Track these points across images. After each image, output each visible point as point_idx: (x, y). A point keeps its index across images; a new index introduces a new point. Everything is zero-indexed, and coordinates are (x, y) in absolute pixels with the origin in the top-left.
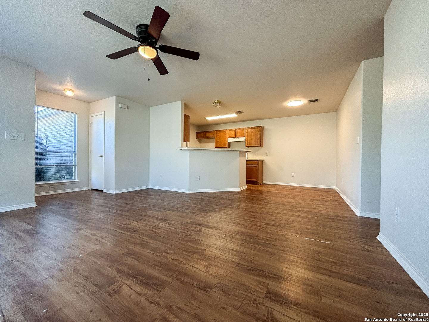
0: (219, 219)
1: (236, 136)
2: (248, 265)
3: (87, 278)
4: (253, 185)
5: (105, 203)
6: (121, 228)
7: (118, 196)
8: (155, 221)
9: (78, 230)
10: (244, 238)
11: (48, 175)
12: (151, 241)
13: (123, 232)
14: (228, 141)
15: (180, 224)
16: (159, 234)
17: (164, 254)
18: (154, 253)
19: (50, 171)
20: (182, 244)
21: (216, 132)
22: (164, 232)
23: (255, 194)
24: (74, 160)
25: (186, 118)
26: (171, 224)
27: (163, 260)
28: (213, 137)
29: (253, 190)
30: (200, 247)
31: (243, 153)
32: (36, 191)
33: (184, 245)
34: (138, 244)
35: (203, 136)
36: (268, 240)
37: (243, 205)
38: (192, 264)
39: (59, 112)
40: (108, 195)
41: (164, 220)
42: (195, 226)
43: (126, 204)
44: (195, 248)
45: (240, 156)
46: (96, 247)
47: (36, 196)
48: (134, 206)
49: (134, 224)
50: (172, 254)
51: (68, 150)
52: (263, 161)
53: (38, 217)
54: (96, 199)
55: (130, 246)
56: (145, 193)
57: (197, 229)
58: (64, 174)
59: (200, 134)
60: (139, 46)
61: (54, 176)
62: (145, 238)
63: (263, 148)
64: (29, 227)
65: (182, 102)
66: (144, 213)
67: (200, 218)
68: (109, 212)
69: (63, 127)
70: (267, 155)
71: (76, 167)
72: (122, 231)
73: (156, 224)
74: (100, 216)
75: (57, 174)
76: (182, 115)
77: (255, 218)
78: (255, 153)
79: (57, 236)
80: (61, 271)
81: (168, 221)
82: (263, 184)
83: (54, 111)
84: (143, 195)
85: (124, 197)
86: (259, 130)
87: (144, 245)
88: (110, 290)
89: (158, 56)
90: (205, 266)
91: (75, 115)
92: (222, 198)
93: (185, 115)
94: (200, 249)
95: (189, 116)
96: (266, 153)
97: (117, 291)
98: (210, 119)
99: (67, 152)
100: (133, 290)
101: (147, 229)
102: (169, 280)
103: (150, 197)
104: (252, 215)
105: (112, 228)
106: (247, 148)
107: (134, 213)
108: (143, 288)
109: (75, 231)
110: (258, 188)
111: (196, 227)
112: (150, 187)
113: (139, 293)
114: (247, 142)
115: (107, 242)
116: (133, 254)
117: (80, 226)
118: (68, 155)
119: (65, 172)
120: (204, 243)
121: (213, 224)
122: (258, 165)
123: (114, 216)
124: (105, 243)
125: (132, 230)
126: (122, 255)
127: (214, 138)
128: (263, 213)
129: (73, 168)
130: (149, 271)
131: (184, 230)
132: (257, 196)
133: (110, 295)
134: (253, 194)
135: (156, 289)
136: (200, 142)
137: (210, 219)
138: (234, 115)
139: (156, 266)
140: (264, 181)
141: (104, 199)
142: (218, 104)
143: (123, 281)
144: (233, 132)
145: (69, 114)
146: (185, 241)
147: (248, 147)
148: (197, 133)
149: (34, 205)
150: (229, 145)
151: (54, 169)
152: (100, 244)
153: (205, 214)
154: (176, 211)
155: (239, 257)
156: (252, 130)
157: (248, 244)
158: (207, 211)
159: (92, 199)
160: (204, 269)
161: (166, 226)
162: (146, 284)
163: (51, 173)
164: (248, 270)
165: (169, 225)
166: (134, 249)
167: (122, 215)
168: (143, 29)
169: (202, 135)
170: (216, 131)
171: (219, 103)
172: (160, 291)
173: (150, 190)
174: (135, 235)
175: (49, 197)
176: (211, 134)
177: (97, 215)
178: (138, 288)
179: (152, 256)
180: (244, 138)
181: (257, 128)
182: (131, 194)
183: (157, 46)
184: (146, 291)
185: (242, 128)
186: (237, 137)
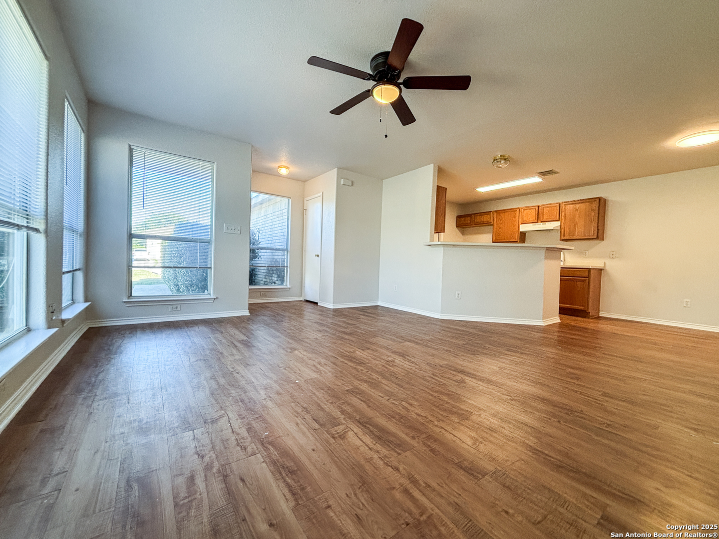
0: (498, 369)
1: (538, 220)
2: (558, 457)
3: (306, 410)
4: (576, 318)
5: (321, 320)
6: (343, 356)
7: (338, 312)
8: (389, 354)
9: (293, 349)
10: (550, 409)
11: (258, 279)
12: (383, 381)
13: (346, 362)
14: (521, 230)
15: (428, 364)
16: (396, 374)
17: (404, 403)
18: (389, 399)
19: (261, 273)
20: (432, 395)
21: (495, 214)
22: (403, 373)
23: (578, 335)
24: (286, 260)
25: (441, 191)
26: (412, 362)
27: (403, 412)
28: (489, 224)
29: (574, 326)
30: (462, 407)
31: (552, 252)
32: (250, 297)
33: (435, 397)
34: (366, 381)
35: (469, 222)
36: (609, 425)
37: (551, 352)
38: (449, 428)
39: (272, 197)
40: (324, 310)
41: (403, 355)
42: (455, 373)
43: (349, 324)
44: (453, 407)
45: (546, 258)
46: (314, 375)
47: (250, 303)
48: (358, 327)
49: (359, 353)
50: (417, 407)
51: (280, 247)
52: (601, 270)
53: (252, 327)
54: (309, 313)
55: (356, 383)
56: (373, 312)
57: (459, 378)
58: (275, 279)
59: (463, 219)
60: (374, 87)
61: (264, 280)
62: (375, 376)
63: (603, 242)
64: (245, 338)
65: (434, 166)
66: (371, 340)
67: (463, 362)
68: (327, 332)
69: (275, 217)
70: (612, 257)
71: (288, 268)
72: (344, 360)
73: (390, 359)
74: (316, 336)
75: (267, 277)
76: (433, 187)
77: (578, 379)
78: (582, 253)
79: (271, 353)
80: (279, 394)
81: (408, 358)
82: (599, 318)
83: (267, 196)
84: (370, 315)
85: (344, 315)
86: (595, 206)
87: (374, 385)
88: (333, 431)
89: (400, 96)
90: (472, 438)
91: (289, 200)
92: (503, 334)
93: (438, 187)
94: (462, 410)
95: (446, 188)
96: (612, 253)
97: (342, 436)
98: (484, 190)
99: (279, 249)
100: (362, 441)
101: (377, 362)
102: (414, 443)
103: (381, 318)
104: (570, 373)
105: (330, 354)
106: (563, 242)
107: (358, 339)
108: (374, 442)
109: (289, 350)
110: (589, 324)
111: (455, 375)
112: (380, 304)
113: (370, 447)
114: (563, 230)
115: (327, 371)
116: (360, 394)
117: (294, 345)
118: (280, 253)
119: (276, 276)
120: (469, 402)
121: (487, 376)
122: (589, 277)
123: (333, 338)
124: (324, 372)
125: (357, 361)
126: (346, 392)
127: (492, 225)
128: (596, 373)
129: (285, 271)
130: (382, 422)
131: (433, 375)
132: (585, 339)
133: (333, 438)
134: (574, 334)
135: (393, 449)
136: (463, 234)
137: (479, 366)
138: (536, 180)
139: (394, 417)
140: (602, 311)
141: (320, 314)
142: (503, 162)
143: (349, 426)
144: (533, 212)
145: (282, 199)
146: (436, 392)
147: (566, 240)
148: (458, 217)
149: (247, 313)
150: (523, 237)
151: (265, 271)
152: (318, 371)
153: (473, 356)
154: (420, 344)
155: (538, 439)
156: (578, 206)
157: (559, 422)
158: (474, 353)
159: (305, 313)
160: (470, 442)
161: (407, 365)
162: (379, 438)
163: (261, 276)
164: (559, 467)
165: (410, 364)
166: (361, 387)
167: (343, 338)
168: (381, 60)
169: (468, 220)
170: (495, 211)
171: (505, 159)
172: (399, 454)
173: (380, 308)
174: (362, 368)
175: (261, 305)
176: (485, 218)
177: (312, 334)
178: (368, 440)
179: (386, 402)
180: (558, 223)
181: (591, 202)
182: (354, 311)
183: (401, 81)
184: (378, 447)
185: (554, 204)
186: (542, 222)
